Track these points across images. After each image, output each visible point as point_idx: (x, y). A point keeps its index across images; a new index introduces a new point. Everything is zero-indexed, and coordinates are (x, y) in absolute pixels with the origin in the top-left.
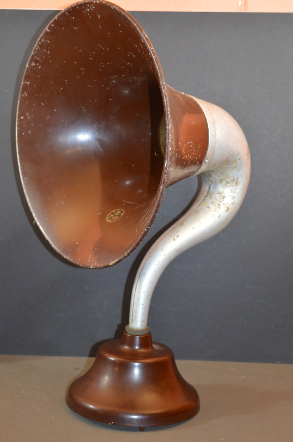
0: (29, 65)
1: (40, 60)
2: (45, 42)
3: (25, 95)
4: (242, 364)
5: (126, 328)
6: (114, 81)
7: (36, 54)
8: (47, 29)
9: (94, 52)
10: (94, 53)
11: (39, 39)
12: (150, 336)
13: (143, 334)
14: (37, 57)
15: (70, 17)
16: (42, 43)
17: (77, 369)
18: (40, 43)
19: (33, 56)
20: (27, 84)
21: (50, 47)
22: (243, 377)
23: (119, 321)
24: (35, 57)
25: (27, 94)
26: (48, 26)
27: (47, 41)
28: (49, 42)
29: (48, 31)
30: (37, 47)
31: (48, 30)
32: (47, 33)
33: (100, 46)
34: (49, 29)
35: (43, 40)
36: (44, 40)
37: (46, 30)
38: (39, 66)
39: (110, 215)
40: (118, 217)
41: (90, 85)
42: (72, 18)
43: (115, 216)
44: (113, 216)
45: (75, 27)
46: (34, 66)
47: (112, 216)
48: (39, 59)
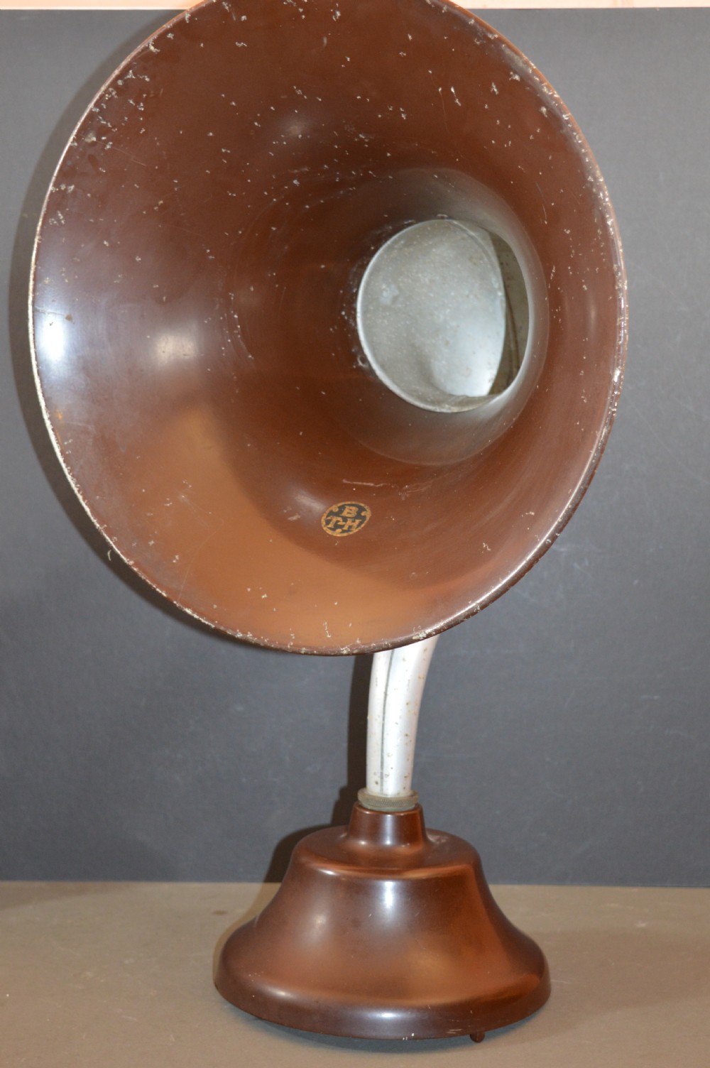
0: (78, 138)
1: (114, 127)
2: (138, 78)
3: (59, 221)
5: (360, 797)
6: (295, 182)
7: (102, 112)
8: (149, 44)
9: (272, 106)
10: (272, 108)
11: (117, 72)
12: (421, 812)
13: (404, 810)
14: (104, 120)
15: (233, 14)
16: (125, 81)
18: (120, 83)
19: (91, 116)
20: (66, 190)
21: (148, 94)
22: (642, 925)
24: (100, 120)
25: (64, 218)
26: (155, 36)
27: (144, 78)
28: (147, 79)
29: (151, 52)
30: (110, 93)
31: (152, 48)
32: (145, 56)
33: (299, 92)
34: (155, 46)
35: (130, 75)
36: (134, 74)
37: (147, 48)
38: (106, 142)
39: (329, 518)
40: (357, 521)
41: (233, 192)
42: (239, 18)
43: (345, 519)
44: (340, 519)
45: (240, 42)
46: (93, 144)
47: (338, 521)
48: (109, 125)
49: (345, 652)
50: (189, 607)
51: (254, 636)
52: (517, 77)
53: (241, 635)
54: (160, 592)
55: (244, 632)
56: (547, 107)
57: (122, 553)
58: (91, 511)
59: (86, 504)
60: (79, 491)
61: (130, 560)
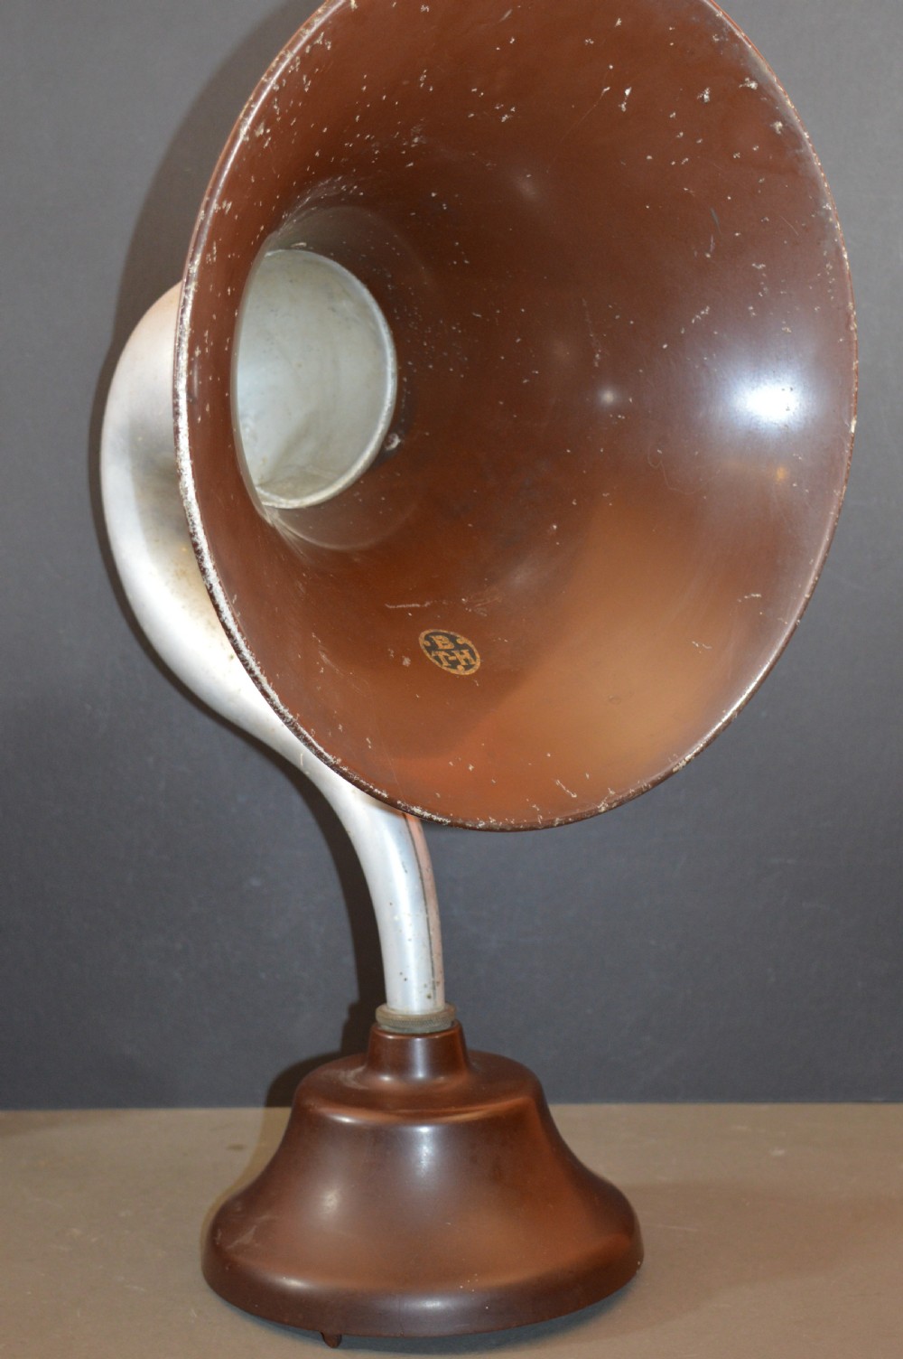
4: (764, 1108)
11: (305, 38)
17: (238, 1148)
18: (308, 48)
22: (780, 1152)
23: (351, 993)
29: (350, 8)
30: (295, 64)
31: (353, 3)
32: (343, 14)
35: (319, 41)
36: (324, 40)
37: (348, 3)
49: (603, 809)
50: (417, 805)
51: (498, 821)
52: (753, 85)
53: (484, 823)
54: (379, 792)
55: (486, 820)
56: (783, 123)
57: (325, 750)
58: (280, 698)
59: (273, 689)
60: (261, 671)
61: (337, 758)
